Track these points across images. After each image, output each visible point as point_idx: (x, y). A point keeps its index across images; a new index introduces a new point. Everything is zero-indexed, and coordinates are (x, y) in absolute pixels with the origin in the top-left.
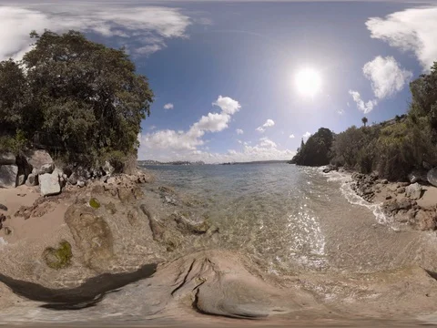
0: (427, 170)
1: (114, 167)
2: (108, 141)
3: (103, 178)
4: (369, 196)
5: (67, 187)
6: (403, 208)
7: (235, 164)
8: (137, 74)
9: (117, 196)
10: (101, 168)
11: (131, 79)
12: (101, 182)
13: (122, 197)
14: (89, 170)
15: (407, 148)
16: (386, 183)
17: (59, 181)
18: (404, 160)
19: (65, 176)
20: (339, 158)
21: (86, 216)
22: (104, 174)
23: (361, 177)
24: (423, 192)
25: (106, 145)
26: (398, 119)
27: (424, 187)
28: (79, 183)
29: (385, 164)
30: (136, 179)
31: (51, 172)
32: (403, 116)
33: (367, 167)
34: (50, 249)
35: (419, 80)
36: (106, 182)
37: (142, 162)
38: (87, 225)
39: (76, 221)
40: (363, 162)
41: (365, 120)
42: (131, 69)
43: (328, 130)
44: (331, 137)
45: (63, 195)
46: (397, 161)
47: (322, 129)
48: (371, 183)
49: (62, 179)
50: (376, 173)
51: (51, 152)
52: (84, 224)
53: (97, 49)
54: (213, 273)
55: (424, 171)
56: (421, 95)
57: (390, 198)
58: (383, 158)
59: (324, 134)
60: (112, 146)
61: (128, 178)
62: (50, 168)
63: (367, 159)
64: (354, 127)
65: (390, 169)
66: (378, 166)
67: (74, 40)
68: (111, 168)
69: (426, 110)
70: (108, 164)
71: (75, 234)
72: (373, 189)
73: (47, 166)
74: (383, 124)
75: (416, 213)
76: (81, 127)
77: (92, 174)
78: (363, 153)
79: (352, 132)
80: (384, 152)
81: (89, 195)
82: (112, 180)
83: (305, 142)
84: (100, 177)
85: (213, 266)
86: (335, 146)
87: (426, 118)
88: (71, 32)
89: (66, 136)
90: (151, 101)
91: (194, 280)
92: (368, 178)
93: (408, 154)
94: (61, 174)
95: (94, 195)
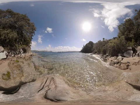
0: (124, 52)
1: (24, 51)
2: (22, 43)
3: (20, 54)
4: (105, 60)
5: (9, 57)
6: (116, 63)
7: (62, 52)
8: (31, 22)
9: (24, 59)
10: (19, 51)
11: (29, 23)
12: (19, 55)
13: (26, 59)
14: (15, 52)
15: (117, 45)
16: (111, 57)
17: (6, 55)
18: (116, 49)
19: (8, 54)
20: (96, 51)
21: (15, 64)
22: (20, 53)
23: (102, 56)
24: (122, 59)
25: (21, 44)
26: (114, 38)
27: (123, 58)
28: (12, 56)
29: (110, 51)
30: (31, 55)
31: (3, 52)
32: (116, 37)
33: (104, 53)
34: (4, 74)
35: (121, 25)
36: (21, 55)
37: (32, 51)
38: (15, 66)
39: (11, 65)
40: (103, 51)
41: (104, 39)
42: (29, 20)
43: (92, 42)
44: (93, 44)
45: (7, 59)
46: (114, 50)
47: (90, 41)
48: (106, 57)
49: (7, 54)
50: (107, 54)
51: (3, 46)
52: (14, 66)
53: (17, 14)
54: (54, 86)
55: (123, 53)
56: (122, 30)
57: (112, 61)
58: (110, 49)
59: (91, 43)
60: (22, 44)
61: (28, 54)
62: (3, 51)
63: (104, 50)
64: (100, 41)
65: (112, 53)
66: (108, 52)
67: (9, 12)
68: (22, 51)
69: (123, 34)
70: (21, 50)
71: (11, 69)
72: (107, 58)
73: (2, 50)
74: (110, 40)
75: (120, 64)
76: (13, 37)
77: (16, 53)
78: (103, 48)
79: (100, 42)
80: (110, 47)
81: (15, 59)
82: (23, 55)
83: (85, 46)
84: (19, 54)
85: (55, 83)
86: (94, 47)
87: (123, 37)
88: (8, 9)
89: (8, 40)
90: (35, 30)
91: (46, 88)
92: (105, 56)
93: (118, 47)
94: (6, 53)
95: (17, 59)
